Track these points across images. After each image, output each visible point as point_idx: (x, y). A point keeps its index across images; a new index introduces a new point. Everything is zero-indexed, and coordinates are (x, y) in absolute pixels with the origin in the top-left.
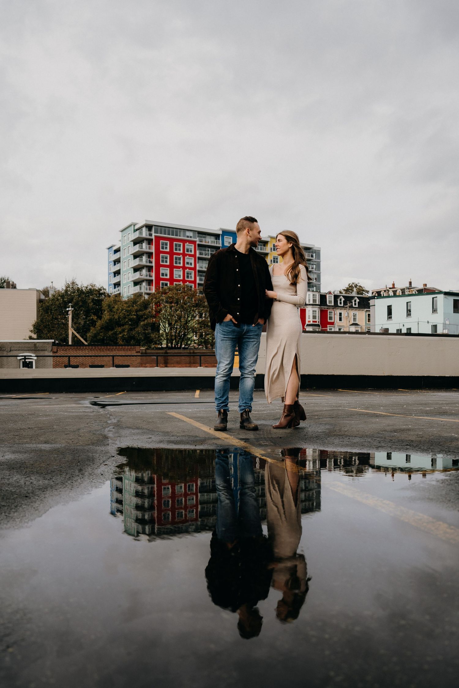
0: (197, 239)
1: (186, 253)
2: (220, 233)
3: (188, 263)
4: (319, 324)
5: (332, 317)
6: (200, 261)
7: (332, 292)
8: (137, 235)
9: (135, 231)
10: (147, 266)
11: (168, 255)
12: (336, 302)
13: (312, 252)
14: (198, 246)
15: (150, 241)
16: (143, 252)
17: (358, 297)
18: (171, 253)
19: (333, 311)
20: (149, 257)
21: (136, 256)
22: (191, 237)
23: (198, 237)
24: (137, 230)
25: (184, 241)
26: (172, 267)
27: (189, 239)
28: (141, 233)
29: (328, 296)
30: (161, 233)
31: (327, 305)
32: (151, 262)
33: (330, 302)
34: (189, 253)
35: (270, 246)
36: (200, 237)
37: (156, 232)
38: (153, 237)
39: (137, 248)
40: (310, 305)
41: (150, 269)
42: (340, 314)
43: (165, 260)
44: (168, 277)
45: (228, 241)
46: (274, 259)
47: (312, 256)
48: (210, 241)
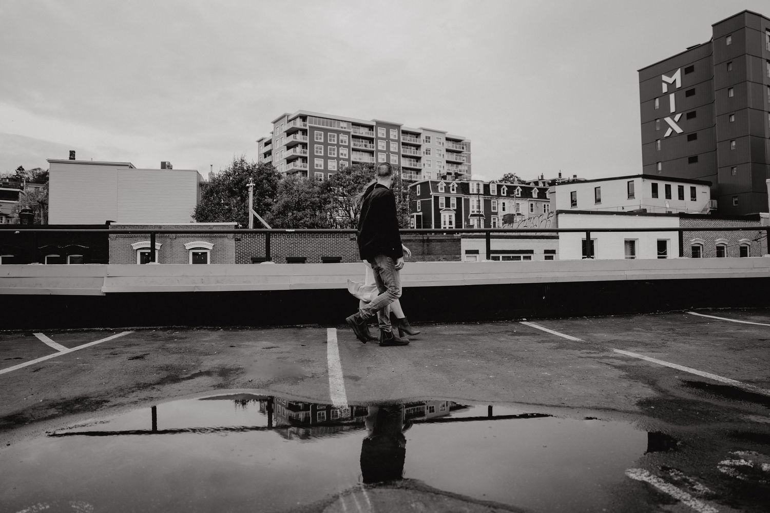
0: (351, 130)
1: (340, 143)
2: (374, 124)
3: (342, 154)
4: (483, 214)
5: (495, 207)
6: (354, 152)
7: (495, 181)
8: (290, 125)
10: (301, 157)
11: (323, 146)
12: (499, 191)
13: (463, 145)
14: (352, 137)
15: (304, 132)
16: (297, 143)
17: (521, 187)
18: (326, 144)
19: (496, 201)
20: (303, 148)
21: (289, 147)
22: (345, 128)
23: (353, 127)
24: (290, 121)
25: (338, 132)
26: (326, 158)
27: (343, 129)
28: (295, 124)
29: (491, 185)
30: (316, 123)
31: (490, 195)
32: (306, 153)
33: (493, 191)
34: (343, 144)
35: (423, 137)
37: (311, 122)
38: (307, 128)
39: (291, 139)
40: (473, 194)
41: (304, 159)
42: (504, 204)
43: (319, 150)
44: (322, 168)
45: (382, 132)
46: (426, 150)
47: (463, 148)
48: (364, 132)
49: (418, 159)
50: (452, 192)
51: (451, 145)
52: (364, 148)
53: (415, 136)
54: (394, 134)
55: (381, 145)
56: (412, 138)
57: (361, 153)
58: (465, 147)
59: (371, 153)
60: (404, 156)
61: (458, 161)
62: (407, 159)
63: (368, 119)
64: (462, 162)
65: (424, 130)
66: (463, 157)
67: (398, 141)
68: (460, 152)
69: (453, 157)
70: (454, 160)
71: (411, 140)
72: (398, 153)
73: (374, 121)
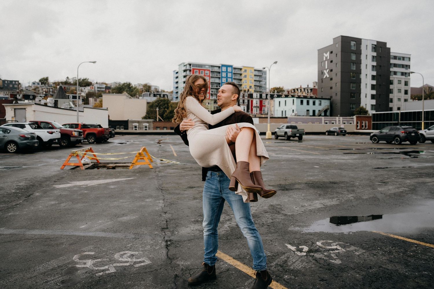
0: (211, 69)
2: (220, 66)
4: (259, 106)
5: (265, 103)
7: (265, 92)
8: (184, 68)
9: (184, 66)
12: (266, 97)
13: (263, 72)
14: (211, 72)
15: (190, 71)
22: (208, 68)
23: (211, 68)
25: (205, 70)
27: (207, 69)
28: (186, 67)
29: (263, 94)
30: (195, 67)
31: (262, 98)
33: (264, 97)
34: (207, 75)
35: (243, 70)
36: (212, 68)
37: (193, 66)
38: (192, 69)
39: (185, 74)
42: (269, 102)
45: (224, 69)
46: (245, 76)
47: (263, 74)
48: (216, 69)
49: (241, 80)
50: (245, 97)
51: (257, 73)
52: (216, 76)
53: (240, 70)
54: (229, 69)
55: (224, 75)
56: (238, 71)
57: (215, 78)
58: (263, 73)
59: (219, 78)
60: (234, 79)
61: (260, 80)
62: (236, 80)
63: (218, 64)
64: (261, 80)
65: (244, 67)
66: (263, 78)
67: (232, 72)
68: (261, 76)
69: (257, 78)
70: (258, 80)
71: (237, 72)
72: (232, 78)
73: (221, 64)
